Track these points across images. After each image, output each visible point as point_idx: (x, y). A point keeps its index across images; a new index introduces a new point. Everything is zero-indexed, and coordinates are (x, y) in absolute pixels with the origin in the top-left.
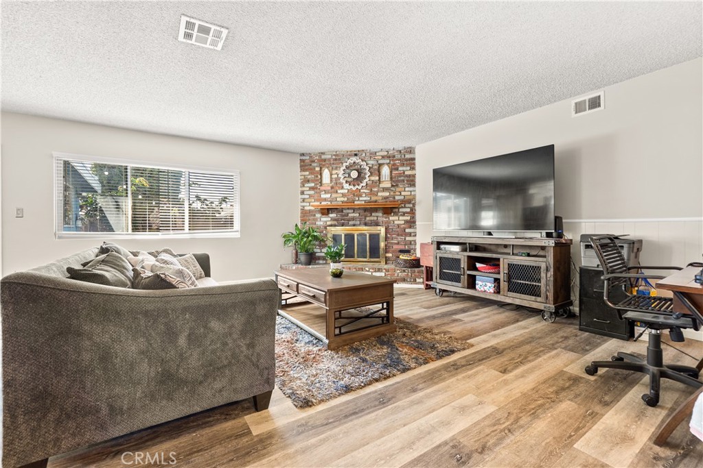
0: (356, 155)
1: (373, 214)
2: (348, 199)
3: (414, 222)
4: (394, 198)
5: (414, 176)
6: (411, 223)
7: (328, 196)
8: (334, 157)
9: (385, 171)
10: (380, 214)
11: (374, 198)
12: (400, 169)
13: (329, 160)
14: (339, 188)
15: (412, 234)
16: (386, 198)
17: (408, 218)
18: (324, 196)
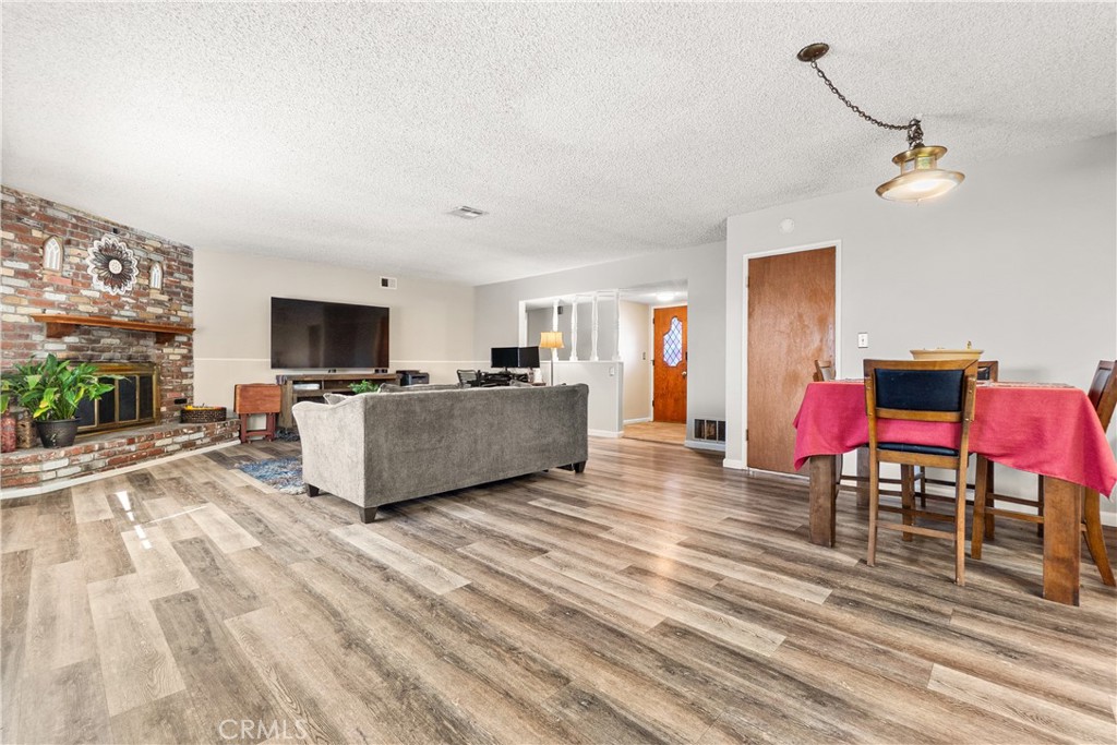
0: (115, 231)
1: (142, 342)
2: (101, 310)
3: (191, 358)
4: (169, 318)
5: (191, 290)
6: (188, 359)
7: (61, 297)
8: (74, 221)
9: (156, 272)
10: (151, 342)
11: (142, 315)
12: (177, 275)
13: (64, 223)
14: (83, 285)
15: (190, 375)
16: (159, 317)
17: (185, 351)
18: (49, 295)
